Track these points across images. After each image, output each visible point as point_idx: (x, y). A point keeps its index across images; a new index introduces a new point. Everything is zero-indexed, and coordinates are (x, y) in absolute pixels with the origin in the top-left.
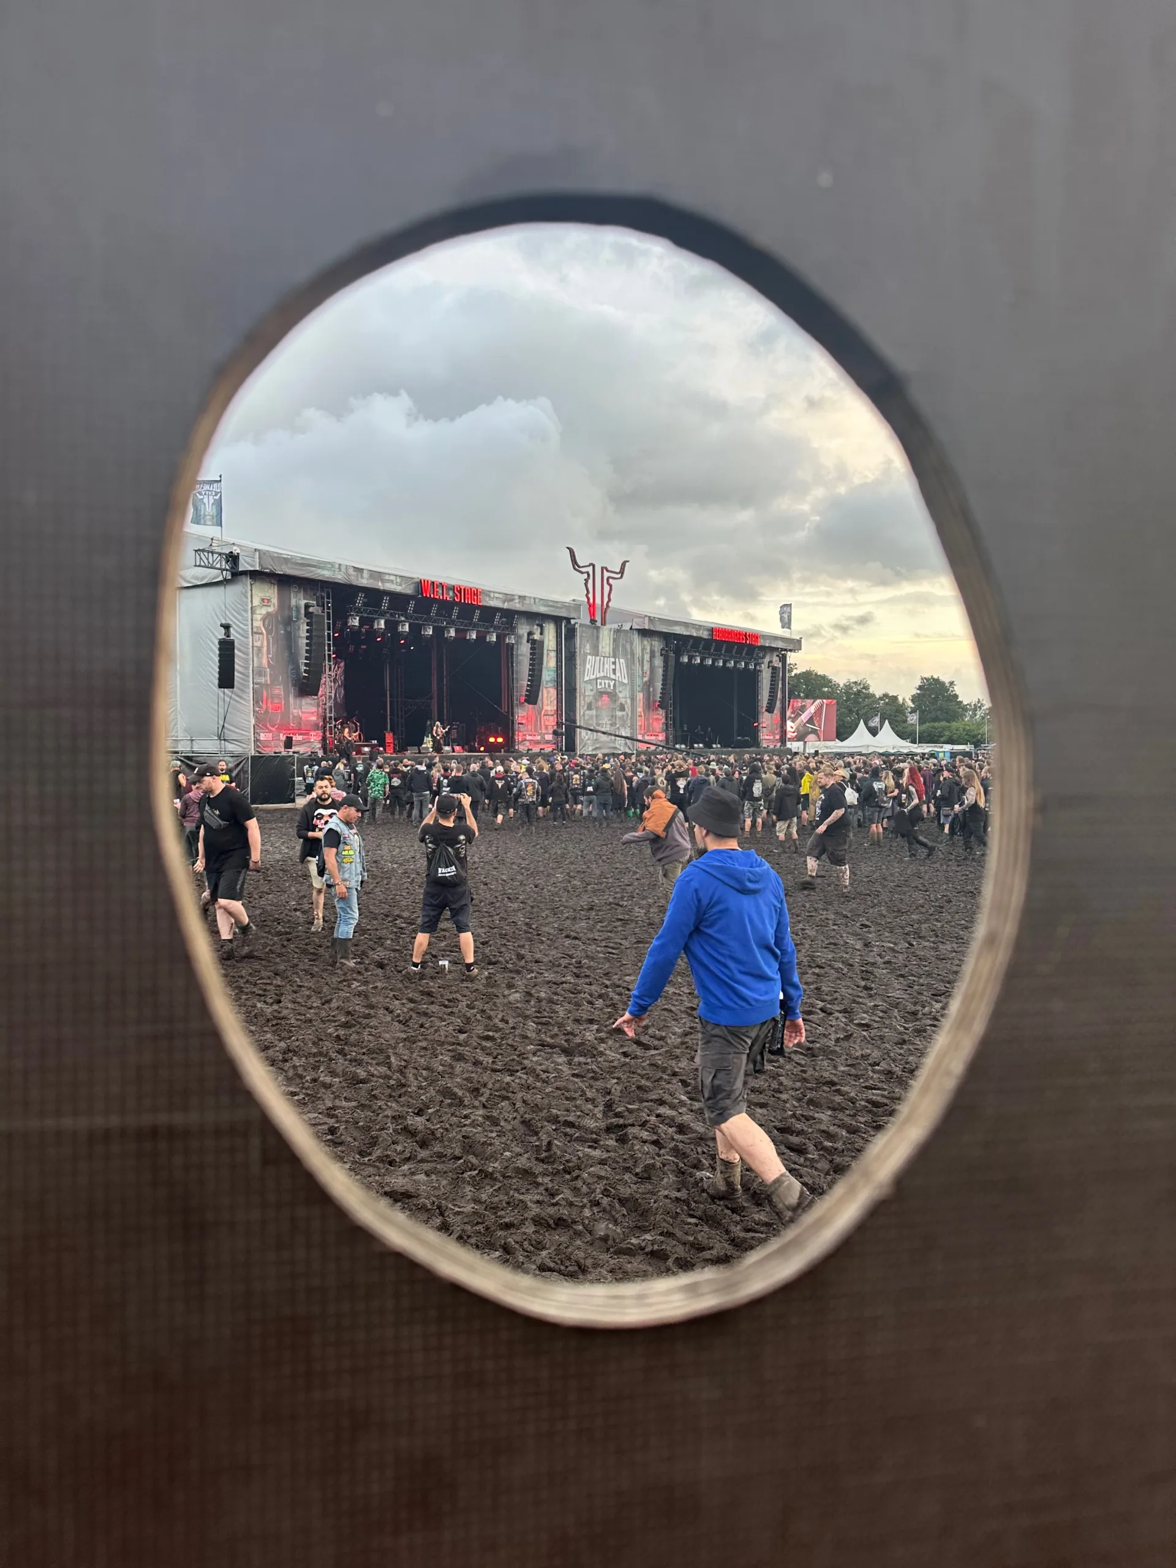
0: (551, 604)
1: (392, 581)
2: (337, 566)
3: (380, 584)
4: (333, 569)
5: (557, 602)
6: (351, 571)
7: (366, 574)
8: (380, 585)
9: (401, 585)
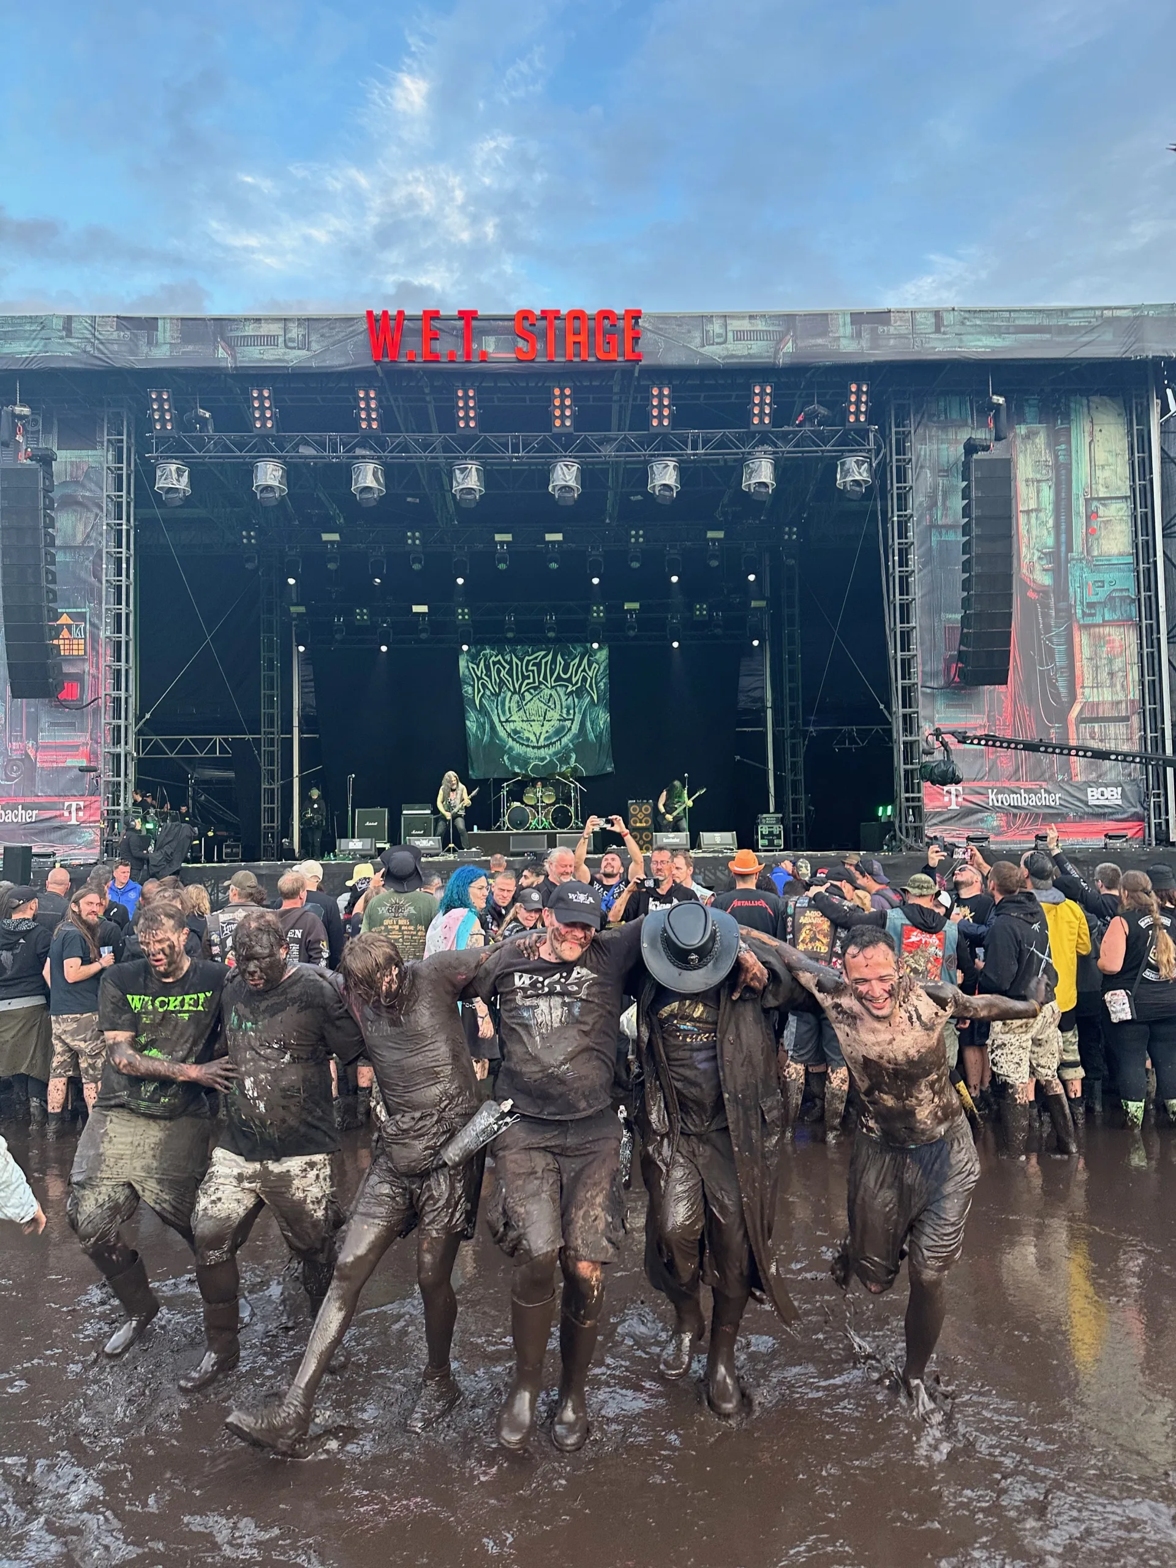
0: (1036, 321)
1: (270, 340)
2: (58, 324)
3: (221, 353)
4: (43, 334)
5: (1064, 312)
6: (109, 332)
7: (165, 333)
8: (223, 358)
9: (305, 345)
